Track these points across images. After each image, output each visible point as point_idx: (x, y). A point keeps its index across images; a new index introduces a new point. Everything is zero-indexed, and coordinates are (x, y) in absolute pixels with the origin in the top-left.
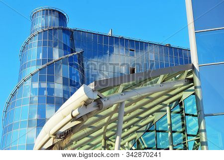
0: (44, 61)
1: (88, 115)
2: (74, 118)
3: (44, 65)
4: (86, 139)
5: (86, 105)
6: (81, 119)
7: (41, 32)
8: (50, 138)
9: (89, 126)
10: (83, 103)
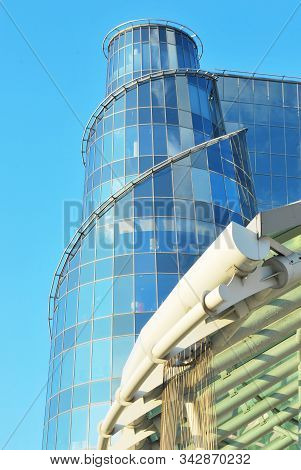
0: (144, 163)
1: (251, 302)
2: (210, 314)
3: (146, 174)
4: (255, 363)
5: (242, 278)
6: (231, 312)
7: (134, 87)
8: (154, 366)
9: (258, 328)
10: (233, 272)
